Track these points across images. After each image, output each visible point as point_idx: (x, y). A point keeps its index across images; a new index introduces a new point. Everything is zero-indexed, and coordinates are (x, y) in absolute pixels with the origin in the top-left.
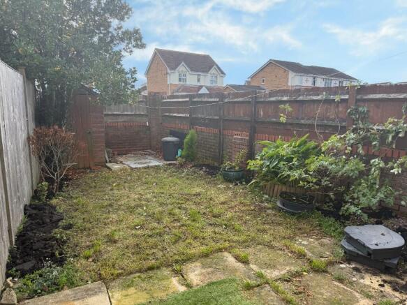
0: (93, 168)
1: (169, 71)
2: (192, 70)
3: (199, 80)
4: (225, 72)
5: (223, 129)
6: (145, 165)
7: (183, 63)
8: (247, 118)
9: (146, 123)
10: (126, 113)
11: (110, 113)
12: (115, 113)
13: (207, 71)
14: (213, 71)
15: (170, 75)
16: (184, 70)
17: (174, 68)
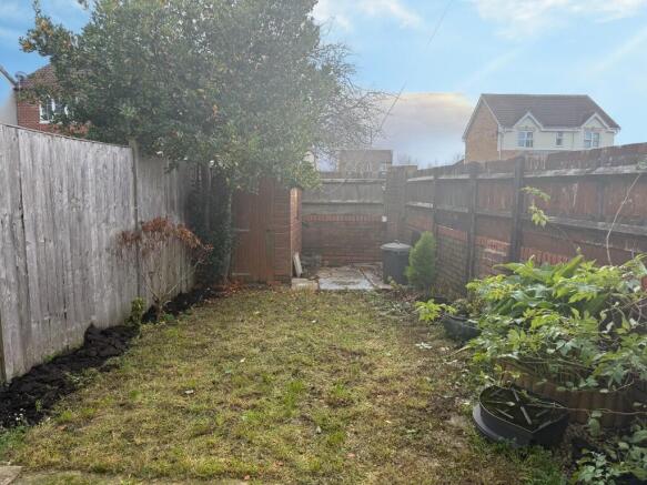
0: (269, 282)
1: (500, 129)
2: (547, 125)
3: (559, 142)
4: (617, 122)
5: (475, 234)
6: (342, 288)
7: (529, 114)
8: (509, 214)
9: (380, 217)
10: (350, 201)
11: (325, 201)
12: (334, 201)
13: (579, 125)
14: (591, 123)
15: (502, 136)
16: (531, 125)
17: (509, 123)
